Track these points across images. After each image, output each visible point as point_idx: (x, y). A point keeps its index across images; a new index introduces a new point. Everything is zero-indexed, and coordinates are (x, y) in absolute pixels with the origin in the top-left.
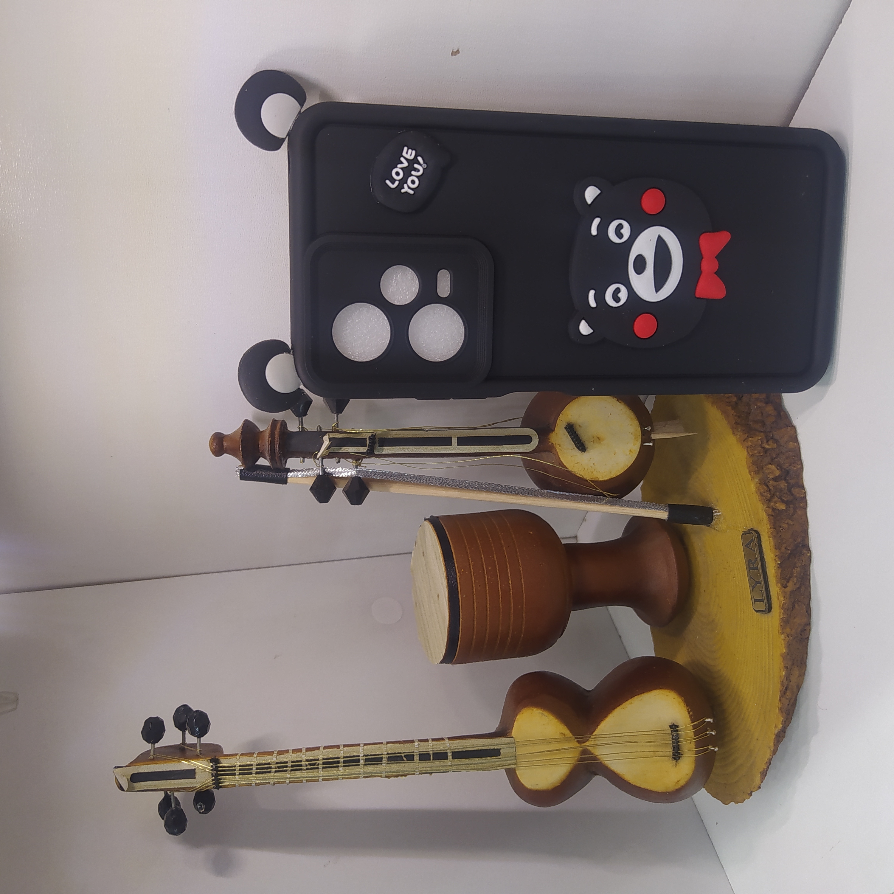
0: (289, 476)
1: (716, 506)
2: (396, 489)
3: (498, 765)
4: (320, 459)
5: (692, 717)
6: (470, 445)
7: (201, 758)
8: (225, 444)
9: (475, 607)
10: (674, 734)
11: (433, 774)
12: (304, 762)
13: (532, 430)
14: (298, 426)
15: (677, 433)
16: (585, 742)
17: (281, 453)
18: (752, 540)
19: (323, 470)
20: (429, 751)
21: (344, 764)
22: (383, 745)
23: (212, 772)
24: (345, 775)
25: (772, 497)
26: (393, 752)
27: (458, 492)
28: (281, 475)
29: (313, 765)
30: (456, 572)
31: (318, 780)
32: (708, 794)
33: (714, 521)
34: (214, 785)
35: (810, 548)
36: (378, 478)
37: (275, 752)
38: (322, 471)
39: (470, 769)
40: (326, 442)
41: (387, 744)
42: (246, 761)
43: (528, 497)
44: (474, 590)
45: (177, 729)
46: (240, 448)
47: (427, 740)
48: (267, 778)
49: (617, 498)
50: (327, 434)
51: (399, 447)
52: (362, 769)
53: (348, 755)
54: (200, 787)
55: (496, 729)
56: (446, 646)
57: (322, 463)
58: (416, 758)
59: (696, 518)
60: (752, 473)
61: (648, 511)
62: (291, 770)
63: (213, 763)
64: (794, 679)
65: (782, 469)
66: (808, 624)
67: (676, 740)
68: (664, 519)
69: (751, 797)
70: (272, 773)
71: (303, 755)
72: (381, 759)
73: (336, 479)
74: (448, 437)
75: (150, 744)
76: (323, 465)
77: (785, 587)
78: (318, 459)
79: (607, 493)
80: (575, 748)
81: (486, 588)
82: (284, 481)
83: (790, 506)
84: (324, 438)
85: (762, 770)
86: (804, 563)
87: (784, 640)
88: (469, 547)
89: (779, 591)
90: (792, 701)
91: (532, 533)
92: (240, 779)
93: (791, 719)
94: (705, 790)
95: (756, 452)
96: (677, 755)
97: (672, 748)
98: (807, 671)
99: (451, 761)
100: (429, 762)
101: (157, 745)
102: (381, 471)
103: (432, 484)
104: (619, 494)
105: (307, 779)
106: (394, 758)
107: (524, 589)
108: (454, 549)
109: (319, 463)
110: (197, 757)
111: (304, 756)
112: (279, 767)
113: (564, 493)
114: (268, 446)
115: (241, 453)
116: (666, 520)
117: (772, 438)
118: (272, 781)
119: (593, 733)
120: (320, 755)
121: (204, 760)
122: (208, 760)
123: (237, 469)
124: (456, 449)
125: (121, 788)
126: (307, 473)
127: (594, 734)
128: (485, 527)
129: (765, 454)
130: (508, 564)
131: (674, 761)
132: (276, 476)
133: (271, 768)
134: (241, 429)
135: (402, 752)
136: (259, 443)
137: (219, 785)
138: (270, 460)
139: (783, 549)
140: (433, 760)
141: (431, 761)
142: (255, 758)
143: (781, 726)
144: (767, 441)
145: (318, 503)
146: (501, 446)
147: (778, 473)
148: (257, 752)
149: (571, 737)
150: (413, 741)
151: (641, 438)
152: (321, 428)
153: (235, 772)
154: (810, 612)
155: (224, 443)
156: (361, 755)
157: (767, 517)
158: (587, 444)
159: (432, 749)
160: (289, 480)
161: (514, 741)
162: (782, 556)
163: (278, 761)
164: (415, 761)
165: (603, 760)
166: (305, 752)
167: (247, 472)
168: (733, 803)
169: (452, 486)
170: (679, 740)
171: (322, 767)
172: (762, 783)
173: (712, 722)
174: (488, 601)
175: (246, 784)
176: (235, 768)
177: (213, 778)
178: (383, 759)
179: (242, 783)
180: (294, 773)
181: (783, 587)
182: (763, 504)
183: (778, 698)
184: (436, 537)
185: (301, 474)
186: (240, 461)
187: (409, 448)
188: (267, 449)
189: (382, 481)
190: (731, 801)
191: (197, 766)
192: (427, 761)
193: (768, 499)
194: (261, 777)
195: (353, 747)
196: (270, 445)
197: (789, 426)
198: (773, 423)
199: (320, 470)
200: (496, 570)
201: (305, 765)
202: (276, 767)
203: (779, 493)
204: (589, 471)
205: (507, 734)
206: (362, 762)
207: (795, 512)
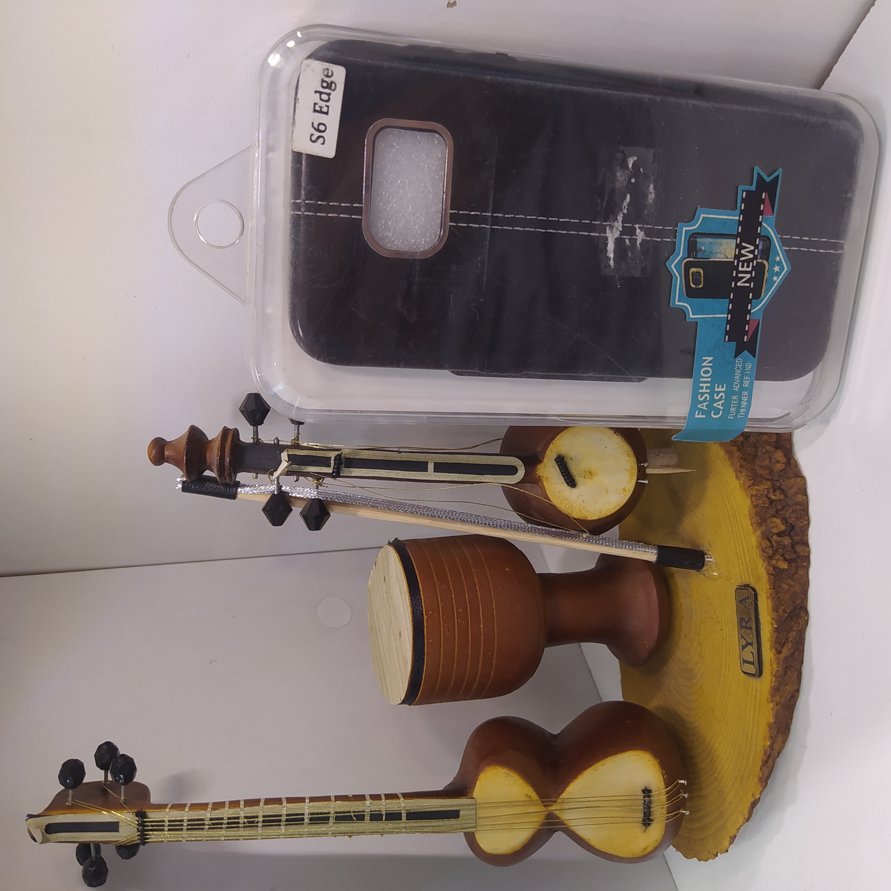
0: (239, 492)
1: (709, 550)
2: (361, 512)
3: (457, 827)
4: (276, 476)
5: (667, 781)
6: (448, 473)
7: (125, 808)
8: (167, 453)
9: (442, 653)
10: (647, 799)
11: (384, 835)
12: (242, 819)
13: (518, 460)
14: (252, 436)
16: (551, 806)
17: (232, 469)
18: (748, 598)
19: (279, 487)
20: (381, 811)
21: (287, 823)
22: (330, 802)
23: (138, 827)
24: (287, 835)
25: (774, 553)
26: (342, 811)
28: (230, 490)
29: (251, 822)
30: (422, 614)
31: (257, 839)
33: (705, 568)
34: (139, 841)
35: (808, 610)
36: (341, 502)
37: (209, 807)
38: (277, 489)
39: (426, 832)
40: (284, 465)
41: (335, 801)
42: (176, 815)
44: (442, 636)
45: (99, 769)
46: (184, 460)
47: (379, 797)
48: (198, 835)
49: (596, 535)
50: (286, 449)
51: (367, 470)
52: (306, 828)
53: (292, 813)
54: (125, 841)
57: (278, 481)
58: (367, 818)
59: (686, 562)
60: (755, 525)
61: (635, 553)
62: (227, 828)
63: (139, 818)
64: (776, 747)
65: (787, 523)
66: (798, 691)
67: (648, 805)
68: (651, 561)
69: (717, 858)
70: (204, 830)
71: (242, 810)
72: (328, 819)
73: (292, 499)
74: (424, 462)
76: (279, 483)
77: (779, 652)
80: (541, 812)
81: (455, 632)
82: (234, 496)
83: (792, 564)
84: (282, 454)
85: (733, 835)
86: (800, 627)
87: (772, 709)
88: (438, 585)
89: (772, 657)
91: (508, 569)
92: (169, 836)
93: (767, 783)
95: (761, 502)
96: (647, 821)
97: (643, 813)
98: (789, 736)
99: (403, 822)
100: (381, 823)
102: (344, 493)
103: (402, 512)
105: (244, 837)
106: (343, 818)
107: (496, 634)
108: (423, 586)
109: (275, 480)
110: (119, 807)
111: (242, 812)
112: (213, 824)
114: (217, 461)
115: (185, 466)
116: (654, 563)
117: (780, 488)
118: (205, 839)
119: (560, 795)
120: (261, 811)
121: (129, 813)
122: (133, 812)
123: (178, 480)
124: (433, 476)
125: (34, 839)
126: (259, 490)
127: (561, 797)
128: (457, 560)
129: (771, 505)
130: (480, 607)
131: (644, 827)
132: (223, 490)
133: (204, 824)
134: (186, 438)
135: (352, 811)
136: (207, 455)
137: (146, 840)
138: (218, 476)
140: (385, 820)
141: (383, 821)
142: (186, 812)
143: (759, 796)
144: (774, 491)
145: (271, 525)
146: (483, 476)
147: (782, 528)
148: (190, 804)
149: (536, 800)
150: (364, 797)
151: (636, 475)
152: (278, 441)
153: (164, 827)
154: (801, 676)
155: (165, 452)
156: (305, 814)
157: (767, 576)
158: (578, 479)
159: (385, 808)
160: (239, 496)
161: (475, 802)
162: (779, 620)
163: (213, 817)
164: (365, 821)
165: (570, 825)
166: (243, 807)
167: (190, 484)
168: (695, 859)
170: (651, 805)
171: (261, 825)
172: (731, 846)
173: (686, 784)
174: (456, 646)
175: (175, 840)
176: (162, 823)
177: (139, 833)
178: (330, 818)
179: (171, 840)
180: (230, 831)
181: (776, 652)
182: (764, 561)
183: (760, 768)
184: (402, 570)
185: (252, 490)
186: (183, 472)
187: (379, 472)
188: (216, 464)
189: (344, 504)
190: (694, 857)
191: (120, 819)
192: (379, 822)
193: (770, 555)
194: (193, 834)
195: (298, 804)
196: (219, 460)
197: (799, 477)
198: (781, 471)
199: (275, 488)
200: (468, 612)
201: (242, 822)
202: (210, 823)
203: (783, 550)
204: (577, 509)
205: (468, 793)
206: (306, 821)
207: (797, 570)
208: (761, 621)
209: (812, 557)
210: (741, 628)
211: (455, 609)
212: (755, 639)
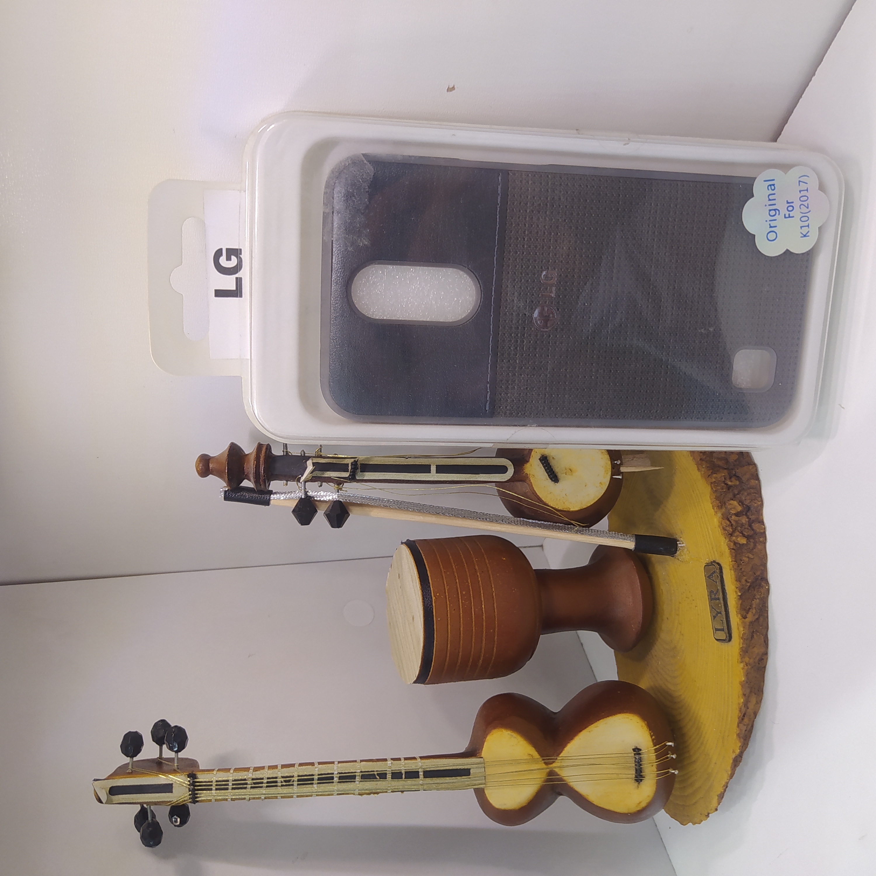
0: (272, 498)
1: (680, 538)
2: (376, 513)
3: (468, 784)
4: (303, 483)
5: (655, 741)
6: (448, 473)
7: (179, 773)
8: (211, 466)
9: (449, 631)
10: (637, 757)
11: (405, 792)
12: (279, 778)
13: (508, 460)
14: (283, 450)
15: (645, 466)
16: (551, 763)
17: (266, 476)
18: (714, 572)
19: (306, 493)
20: (401, 770)
21: (319, 782)
22: (356, 763)
23: (189, 787)
24: (319, 792)
25: (734, 531)
26: (367, 770)
27: (435, 517)
28: (264, 497)
29: (288, 781)
30: (431, 596)
31: (292, 797)
32: (667, 814)
33: (678, 553)
34: (191, 800)
35: (768, 581)
36: (359, 503)
37: (251, 769)
38: (304, 494)
39: (440, 788)
40: (310, 467)
41: (361, 762)
42: (222, 776)
43: (502, 524)
44: (449, 614)
45: (154, 743)
46: (226, 470)
47: (399, 759)
48: (243, 794)
49: (586, 527)
50: (311, 459)
51: (380, 473)
52: (335, 786)
53: (323, 773)
54: (177, 801)
55: (466, 748)
56: (420, 668)
57: (305, 487)
58: (389, 776)
59: (661, 548)
60: (715, 508)
61: (615, 541)
62: (267, 787)
63: (190, 778)
64: (751, 706)
65: (743, 505)
66: (766, 654)
67: (639, 763)
68: (630, 548)
69: (709, 818)
70: (247, 789)
71: (279, 771)
72: (354, 777)
73: (317, 502)
74: (428, 465)
75: (129, 758)
76: (305, 488)
77: (745, 617)
78: (301, 483)
79: (576, 522)
80: (543, 769)
81: (460, 612)
82: (267, 503)
83: (751, 540)
84: (308, 462)
85: (719, 793)
86: (762, 596)
87: (743, 669)
88: (444, 572)
89: (739, 621)
90: (749, 727)
91: (504, 559)
92: (216, 794)
93: (748, 744)
94: (664, 811)
95: (719, 488)
96: (639, 777)
97: (635, 770)
98: (763, 698)
99: (422, 780)
100: (401, 781)
101: (135, 759)
102: (361, 495)
103: (410, 510)
104: (589, 524)
105: (282, 795)
106: (367, 776)
107: (496, 613)
108: (430, 573)
109: (302, 486)
110: (174, 772)
111: (280, 773)
112: (254, 783)
113: (537, 521)
115: (227, 475)
116: (633, 550)
117: (735, 475)
118: (247, 797)
119: (559, 754)
120: (295, 772)
121: (182, 775)
122: (185, 775)
123: (222, 490)
124: (435, 476)
125: (100, 801)
126: (289, 496)
127: (560, 756)
128: (461, 552)
129: (728, 490)
130: (482, 589)
131: (637, 783)
132: (259, 498)
133: (246, 784)
134: (227, 451)
135: (375, 770)
136: (245, 466)
137: (196, 800)
138: (254, 483)
139: (743, 581)
140: (405, 778)
141: (403, 779)
142: (231, 773)
143: (739, 751)
144: (730, 478)
145: (299, 525)
146: (478, 475)
147: (739, 508)
148: (234, 769)
149: (538, 758)
150: (385, 760)
151: (611, 471)
152: (304, 452)
153: (212, 787)
154: (768, 641)
155: (210, 465)
156: (335, 773)
157: (729, 550)
158: (560, 475)
159: (405, 767)
160: (272, 502)
161: (484, 760)
162: (742, 588)
163: (254, 777)
164: (387, 780)
165: (569, 781)
166: (280, 768)
167: (231, 493)
168: (690, 824)
169: (429, 512)
170: (641, 763)
171: (296, 784)
172: (720, 805)
173: (673, 746)
174: (462, 624)
175: (222, 799)
176: (210, 783)
177: (190, 792)
178: (357, 777)
179: (218, 798)
180: (270, 789)
181: (742, 617)
182: (725, 538)
183: (737, 724)
184: (412, 561)
185: (283, 497)
186: (225, 483)
187: (389, 475)
188: (252, 472)
189: (361, 505)
190: (689, 822)
191: (174, 781)
192: (399, 780)
193: (730, 533)
194: (237, 793)
195: (328, 765)
196: (255, 468)
197: (751, 465)
198: (735, 461)
199: (302, 493)
200: (470, 595)
201: (280, 782)
202: (252, 783)
203: (741, 528)
204: (561, 501)
205: (477, 754)
206: (336, 779)
207: (755, 546)
208: (727, 591)
209: (767, 533)
210: (711, 600)
211: (459, 591)
212: (723, 607)
